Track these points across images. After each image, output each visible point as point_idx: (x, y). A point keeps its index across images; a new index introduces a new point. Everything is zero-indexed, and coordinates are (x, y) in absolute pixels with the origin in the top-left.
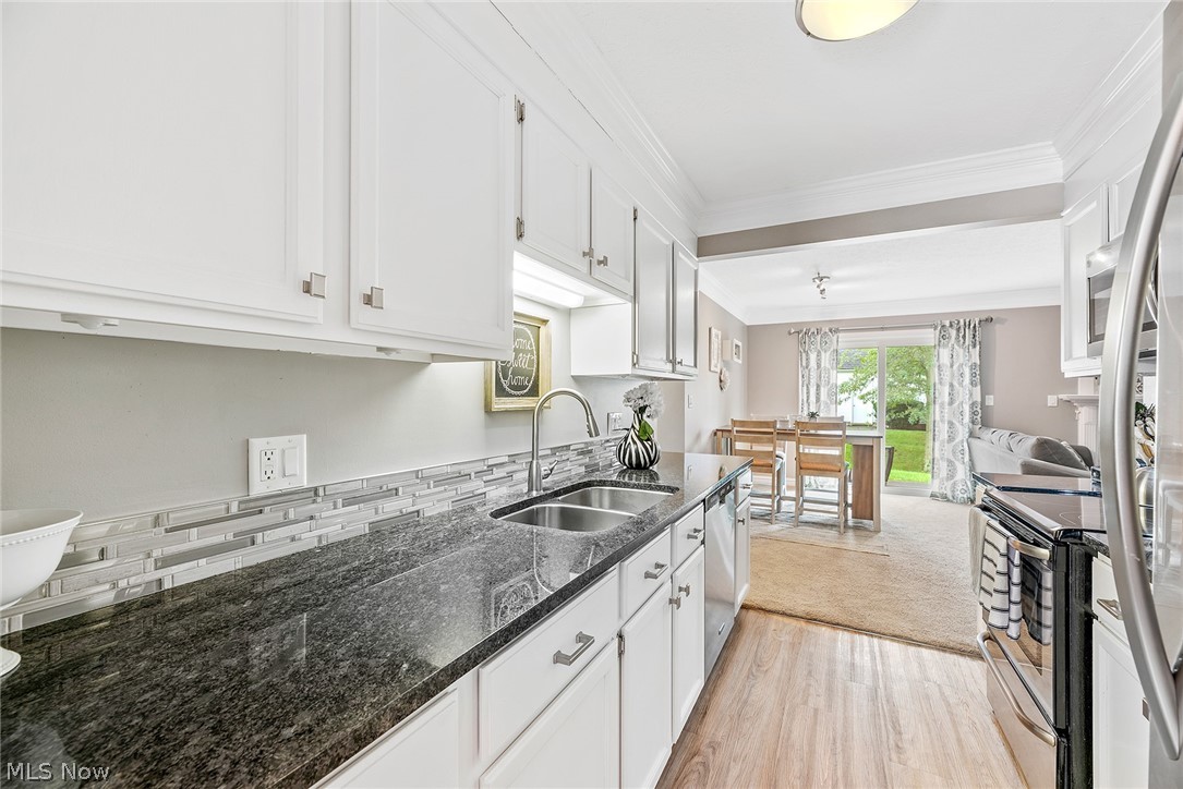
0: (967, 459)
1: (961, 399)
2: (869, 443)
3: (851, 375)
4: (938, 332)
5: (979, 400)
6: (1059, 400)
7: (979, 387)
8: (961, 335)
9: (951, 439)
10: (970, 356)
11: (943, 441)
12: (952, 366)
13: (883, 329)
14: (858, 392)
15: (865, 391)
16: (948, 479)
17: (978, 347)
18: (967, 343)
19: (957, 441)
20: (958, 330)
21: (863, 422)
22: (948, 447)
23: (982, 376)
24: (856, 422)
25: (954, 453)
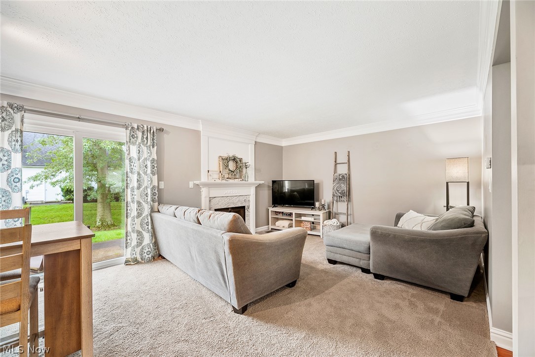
0: (150, 227)
1: (146, 184)
2: (75, 246)
3: (43, 170)
4: (128, 131)
5: (157, 185)
6: (194, 184)
7: (156, 176)
8: (145, 137)
9: (139, 215)
10: (151, 153)
11: (134, 217)
12: (139, 159)
13: (79, 119)
14: (49, 180)
15: (54, 180)
16: (138, 246)
17: (156, 147)
18: (149, 143)
19: (144, 215)
20: (143, 133)
21: (54, 200)
22: (138, 221)
23: (158, 168)
24: (48, 200)
25: (141, 225)
